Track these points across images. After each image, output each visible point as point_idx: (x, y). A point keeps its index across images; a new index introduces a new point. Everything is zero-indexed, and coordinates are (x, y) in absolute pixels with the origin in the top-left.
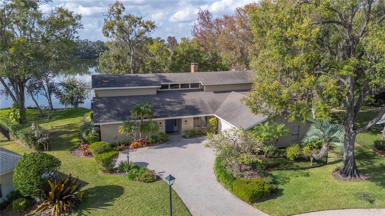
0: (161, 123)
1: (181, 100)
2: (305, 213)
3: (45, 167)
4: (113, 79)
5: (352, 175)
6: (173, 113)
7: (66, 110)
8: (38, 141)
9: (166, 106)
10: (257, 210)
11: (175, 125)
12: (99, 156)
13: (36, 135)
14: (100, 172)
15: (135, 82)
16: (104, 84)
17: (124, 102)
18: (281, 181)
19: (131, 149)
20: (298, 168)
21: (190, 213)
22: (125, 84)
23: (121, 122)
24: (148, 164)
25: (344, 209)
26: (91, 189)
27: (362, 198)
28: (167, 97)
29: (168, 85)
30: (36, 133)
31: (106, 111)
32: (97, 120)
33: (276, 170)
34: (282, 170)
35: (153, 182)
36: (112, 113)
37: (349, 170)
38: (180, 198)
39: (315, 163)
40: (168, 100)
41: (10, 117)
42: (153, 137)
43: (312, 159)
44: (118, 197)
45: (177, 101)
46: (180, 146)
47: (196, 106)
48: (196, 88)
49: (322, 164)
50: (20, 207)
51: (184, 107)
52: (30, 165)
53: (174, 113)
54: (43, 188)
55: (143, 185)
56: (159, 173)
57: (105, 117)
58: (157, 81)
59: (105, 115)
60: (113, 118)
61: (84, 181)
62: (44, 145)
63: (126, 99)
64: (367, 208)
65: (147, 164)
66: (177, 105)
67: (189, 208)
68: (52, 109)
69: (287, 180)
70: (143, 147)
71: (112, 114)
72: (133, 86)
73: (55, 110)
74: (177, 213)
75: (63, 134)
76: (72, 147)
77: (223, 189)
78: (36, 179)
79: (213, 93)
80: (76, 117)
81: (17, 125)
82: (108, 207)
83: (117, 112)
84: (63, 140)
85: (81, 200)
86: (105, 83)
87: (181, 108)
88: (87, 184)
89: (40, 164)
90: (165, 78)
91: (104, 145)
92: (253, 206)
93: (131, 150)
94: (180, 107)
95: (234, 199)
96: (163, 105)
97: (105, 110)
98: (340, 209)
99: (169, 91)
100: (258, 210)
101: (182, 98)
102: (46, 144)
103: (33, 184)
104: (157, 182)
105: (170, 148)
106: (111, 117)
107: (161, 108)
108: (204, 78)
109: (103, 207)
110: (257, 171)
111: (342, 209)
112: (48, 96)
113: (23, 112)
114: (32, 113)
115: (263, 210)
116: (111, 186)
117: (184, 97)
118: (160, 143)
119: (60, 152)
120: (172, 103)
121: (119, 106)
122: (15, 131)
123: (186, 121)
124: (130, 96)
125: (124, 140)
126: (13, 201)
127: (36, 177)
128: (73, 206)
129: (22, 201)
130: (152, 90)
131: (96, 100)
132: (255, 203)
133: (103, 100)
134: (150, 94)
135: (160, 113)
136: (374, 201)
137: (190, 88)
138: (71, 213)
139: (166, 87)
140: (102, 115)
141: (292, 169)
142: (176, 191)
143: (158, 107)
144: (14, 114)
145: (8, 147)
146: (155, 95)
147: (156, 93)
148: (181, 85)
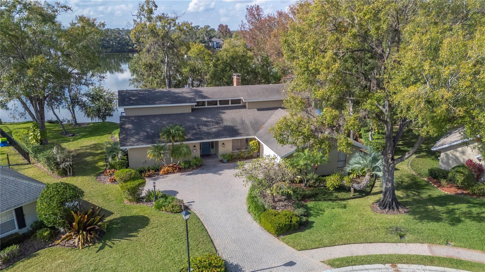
0: (195, 146)
1: (219, 119)
2: (329, 246)
4: (142, 95)
5: (391, 207)
6: (209, 135)
7: (91, 125)
8: (61, 166)
9: (201, 127)
10: (282, 243)
11: (213, 147)
12: (124, 184)
13: (58, 160)
14: (126, 201)
15: (167, 99)
16: (132, 102)
17: (154, 122)
18: (315, 213)
19: (161, 175)
20: (337, 199)
21: (214, 245)
22: (155, 101)
23: (150, 146)
24: (178, 193)
25: (371, 243)
26: (116, 219)
27: (393, 232)
28: (202, 116)
29: (205, 101)
30: (58, 158)
31: (134, 133)
32: (124, 143)
33: (313, 201)
34: (320, 200)
35: (180, 212)
36: (141, 135)
37: (388, 202)
38: (206, 229)
39: (357, 194)
40: (204, 119)
41: (30, 138)
42: (186, 162)
43: (352, 189)
44: (142, 228)
45: (214, 120)
46: (215, 172)
47: (236, 127)
48: (237, 104)
49: (364, 195)
50: (44, 237)
51: (222, 127)
53: (210, 135)
54: (67, 218)
55: (170, 216)
56: (188, 203)
57: (133, 139)
58: (192, 98)
59: (133, 137)
60: (141, 140)
61: (109, 210)
62: (68, 170)
63: (156, 119)
64: (395, 242)
65: (175, 193)
66: (214, 125)
67: (213, 240)
68: (76, 124)
69: (321, 212)
70: (174, 173)
71: (140, 136)
72: (164, 103)
73: (80, 125)
74: (201, 245)
75: (89, 156)
76: (97, 172)
77: (252, 221)
78: (59, 210)
79: (257, 111)
80: (102, 135)
81: (38, 147)
82: (132, 238)
83: (146, 134)
84: (87, 163)
85: (105, 231)
86: (133, 100)
87: (218, 129)
88: (113, 213)
89: (63, 195)
90: (202, 93)
91: (130, 173)
92: (278, 239)
93: (161, 177)
94: (218, 127)
95: (261, 231)
96: (198, 125)
97: (133, 131)
98: (367, 243)
99: (206, 108)
100: (283, 243)
101: (220, 117)
102: (70, 169)
103: (56, 215)
105: (204, 175)
106: (139, 140)
107: (195, 129)
108: (247, 93)
109: (127, 238)
110: (291, 202)
111: (369, 243)
112: (71, 109)
113: (44, 132)
114: (54, 128)
115: (287, 243)
116: (137, 216)
117: (223, 116)
118: (193, 169)
119: (84, 177)
120: (208, 123)
121: (149, 127)
122: (36, 153)
123: (223, 144)
124: (161, 115)
125: (154, 165)
126: (37, 231)
127: (59, 208)
128: (97, 236)
129: (46, 230)
130: (186, 108)
131: (123, 120)
132: (282, 236)
133: (131, 120)
134: (184, 112)
135: (194, 134)
136: (405, 235)
137: (230, 105)
138: (95, 243)
139: (203, 103)
140: (130, 137)
141: (330, 200)
142: (203, 222)
143: (192, 128)
144: (34, 135)
145: (29, 171)
146: (189, 114)
147: (190, 111)
148: (220, 101)
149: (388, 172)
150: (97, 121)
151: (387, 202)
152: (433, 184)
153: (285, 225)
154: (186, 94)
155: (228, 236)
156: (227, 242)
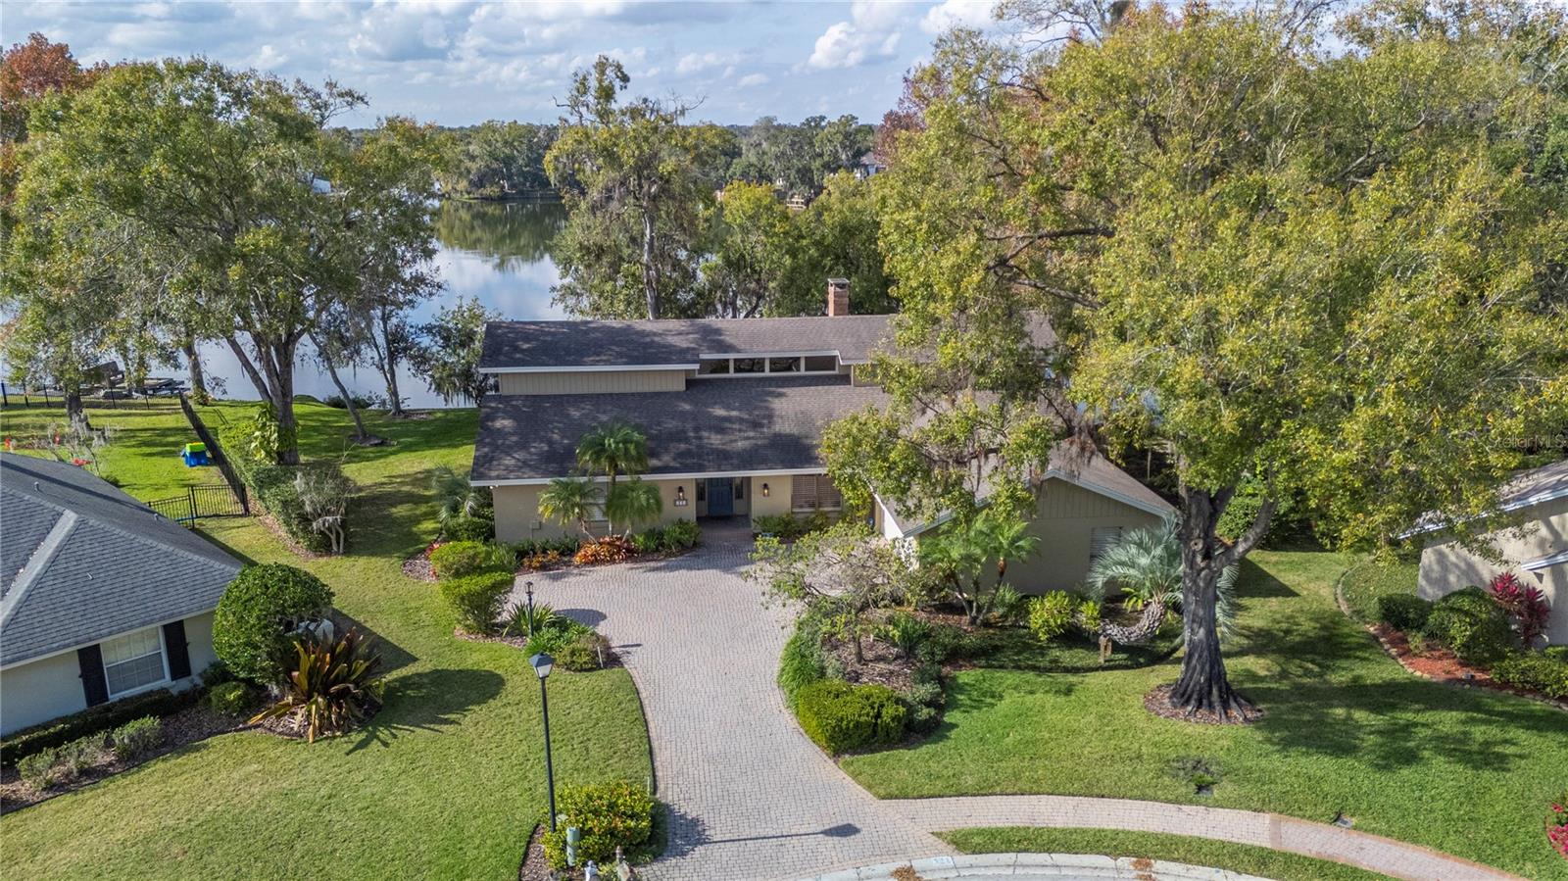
0: (681, 489)
1: (763, 413)
2: (974, 795)
3: (289, 606)
4: (549, 338)
5: (1202, 700)
6: (724, 458)
7: (439, 415)
8: (314, 524)
9: (705, 434)
10: (842, 774)
11: (739, 496)
12: (454, 583)
13: (308, 508)
14: (459, 630)
15: (617, 349)
16: (518, 356)
17: (575, 414)
18: (968, 702)
19: (578, 567)
20: (1056, 667)
21: (653, 764)
22: (582, 357)
23: (548, 481)
24: (603, 617)
25: (1103, 796)
26: (419, 675)
27: (1182, 773)
28: (715, 403)
29: (727, 360)
30: (307, 502)
31: (516, 443)
32: (482, 470)
33: (981, 667)
34: (1001, 667)
35: (590, 670)
36: (533, 450)
37: (1195, 686)
38: (646, 721)
39: (1120, 656)
41: (253, 445)
42: (651, 534)
43: (1102, 640)
44: (479, 703)
45: (747, 417)
46: (727, 568)
47: (807, 437)
48: (824, 370)
49: (1142, 660)
50: (228, 705)
51: (765, 438)
52: (252, 598)
53: (726, 459)
54: (282, 658)
55: (562, 678)
56: (624, 646)
57: (509, 461)
58: (688, 348)
59: (510, 455)
60: (530, 466)
61: (408, 650)
62: (333, 537)
63: (583, 405)
64: (1177, 801)
65: (597, 617)
66: (745, 431)
67: (656, 751)
68: (399, 411)
69: (989, 700)
70: (613, 561)
71: (531, 454)
72: (607, 362)
73: (407, 414)
74: (616, 759)
75: (401, 503)
76: (411, 549)
77: (782, 708)
78: (264, 635)
80: (456, 446)
81: (271, 470)
82: (444, 728)
83: (546, 448)
84: (394, 522)
85: (381, 701)
86: (523, 351)
87: (753, 442)
88: (415, 659)
89: (275, 596)
90: (721, 335)
91: (472, 552)
92: (835, 762)
93: (575, 572)
94: (753, 438)
95: (795, 737)
96: (697, 429)
97: (514, 439)
98: (1092, 796)
99: (731, 380)
100: (845, 776)
101: (767, 408)
102: (338, 534)
103: (256, 647)
104: (603, 672)
105: (693, 573)
106: (525, 464)
107: (687, 440)
108: (854, 341)
109: (432, 726)
110: (914, 665)
111: (1098, 796)
112: (387, 367)
113: (287, 430)
114: (337, 422)
115: (855, 776)
116: (474, 672)
117: (777, 405)
118: (669, 555)
119: (373, 559)
120: (728, 425)
121: (559, 429)
122: (261, 487)
123: (766, 486)
124: (598, 396)
125: (563, 537)
126: (214, 688)
127: (263, 631)
128: (360, 715)
129: (236, 688)
130: (669, 376)
131: (493, 405)
132: (847, 756)
133: (515, 405)
134: (664, 389)
135: (680, 455)
136: (1213, 783)
137: (803, 372)
138: (350, 730)
139: (722, 367)
140: (502, 455)
141: (1034, 668)
142: (646, 702)
143: (679, 436)
144: (263, 437)
145: (240, 536)
146: (677, 395)
147: (682, 387)
148: (773, 361)
149: (1195, 594)
150: (462, 406)
151: (1192, 684)
152: (1386, 646)
153: (858, 725)
154: (675, 338)
155: (699, 742)
156: (690, 760)
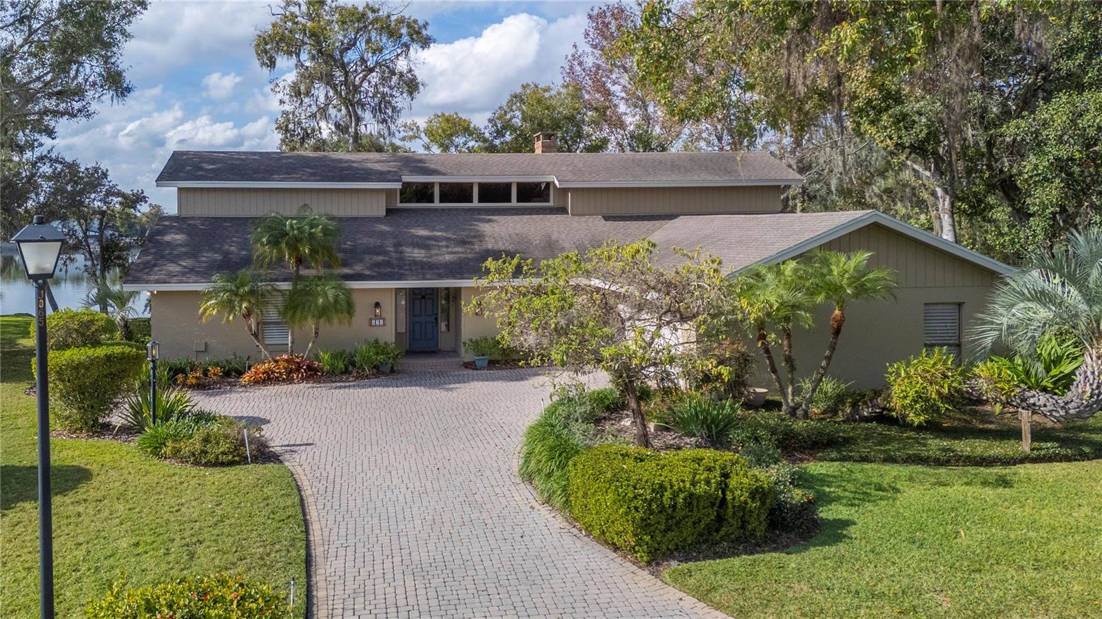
0: (377, 305)
1: (473, 234)
6: (428, 268)
9: (407, 249)
10: (673, 593)
11: (447, 328)
15: (310, 171)
16: (200, 173)
19: (245, 386)
22: (273, 174)
24: (267, 422)
28: (418, 226)
29: (432, 184)
31: (185, 253)
36: (203, 259)
40: (423, 232)
45: (454, 237)
48: (537, 202)
55: (183, 473)
56: (288, 446)
57: (173, 268)
58: (388, 172)
59: (175, 263)
60: (196, 272)
66: (452, 247)
70: (289, 380)
71: (199, 261)
72: (297, 180)
77: (535, 504)
79: (603, 220)
83: (219, 258)
87: (463, 256)
90: (424, 163)
92: (656, 574)
93: (241, 391)
94: (461, 253)
95: (568, 540)
96: (398, 245)
97: (183, 250)
99: (436, 210)
100: (682, 594)
101: (477, 231)
106: (192, 270)
115: (704, 594)
120: (432, 242)
121: (237, 242)
125: (231, 356)
130: (368, 198)
132: (672, 561)
133: (189, 225)
134: (362, 214)
135: (376, 265)
137: (514, 203)
139: (426, 192)
140: (165, 263)
143: (378, 251)
146: (378, 220)
147: (382, 212)
148: (483, 187)
154: (376, 165)
